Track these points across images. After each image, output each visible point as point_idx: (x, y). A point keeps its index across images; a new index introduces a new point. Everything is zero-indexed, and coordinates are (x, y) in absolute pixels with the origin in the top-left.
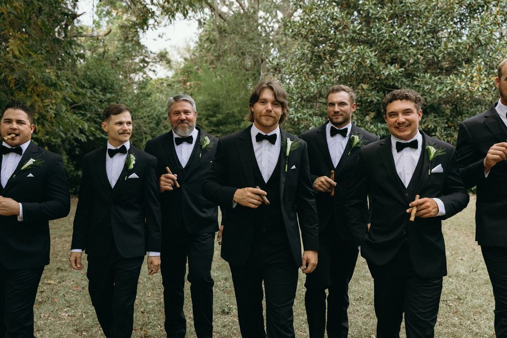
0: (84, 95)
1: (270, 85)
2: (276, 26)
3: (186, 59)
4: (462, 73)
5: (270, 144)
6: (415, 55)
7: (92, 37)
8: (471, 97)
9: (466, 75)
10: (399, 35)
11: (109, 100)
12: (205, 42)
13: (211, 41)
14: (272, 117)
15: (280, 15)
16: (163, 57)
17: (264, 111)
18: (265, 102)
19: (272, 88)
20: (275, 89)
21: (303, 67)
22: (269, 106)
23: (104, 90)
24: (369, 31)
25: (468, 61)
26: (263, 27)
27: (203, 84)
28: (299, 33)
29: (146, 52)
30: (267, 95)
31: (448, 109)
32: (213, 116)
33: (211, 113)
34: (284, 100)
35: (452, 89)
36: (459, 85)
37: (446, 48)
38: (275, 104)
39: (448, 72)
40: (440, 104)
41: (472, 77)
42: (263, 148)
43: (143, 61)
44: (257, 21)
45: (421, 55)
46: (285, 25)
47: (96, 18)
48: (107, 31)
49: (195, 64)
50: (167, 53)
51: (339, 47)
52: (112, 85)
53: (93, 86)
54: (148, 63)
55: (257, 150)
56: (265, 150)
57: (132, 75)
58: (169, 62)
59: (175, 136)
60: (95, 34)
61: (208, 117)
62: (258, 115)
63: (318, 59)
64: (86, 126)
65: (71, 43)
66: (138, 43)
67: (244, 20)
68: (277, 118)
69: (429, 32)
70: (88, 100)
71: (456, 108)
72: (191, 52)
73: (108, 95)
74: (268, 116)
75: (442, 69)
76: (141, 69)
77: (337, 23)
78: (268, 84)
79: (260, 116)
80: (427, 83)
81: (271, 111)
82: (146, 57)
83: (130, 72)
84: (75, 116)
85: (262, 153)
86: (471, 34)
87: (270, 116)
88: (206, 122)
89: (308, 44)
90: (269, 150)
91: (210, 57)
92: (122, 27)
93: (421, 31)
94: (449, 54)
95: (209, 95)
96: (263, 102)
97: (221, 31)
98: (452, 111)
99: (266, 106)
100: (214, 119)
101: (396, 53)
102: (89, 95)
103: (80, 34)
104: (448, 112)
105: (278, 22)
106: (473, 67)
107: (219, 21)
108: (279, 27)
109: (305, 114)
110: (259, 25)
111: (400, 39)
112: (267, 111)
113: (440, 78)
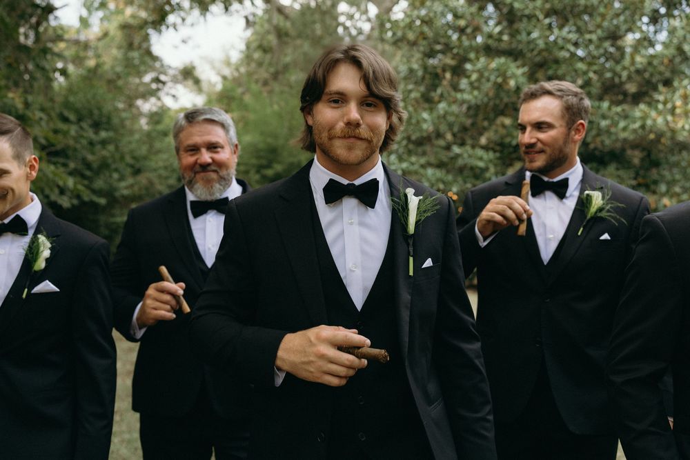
0: (66, 133)
1: (353, 53)
2: (366, 27)
3: (224, 78)
4: (658, 101)
5: (362, 208)
6: (585, 73)
7: (77, 42)
8: (673, 138)
9: (665, 103)
10: (560, 42)
11: (104, 143)
12: (255, 50)
13: (265, 49)
14: (361, 139)
15: (373, 10)
16: (188, 74)
17: (341, 125)
18: (340, 99)
19: (356, 63)
20: (365, 63)
21: (410, 91)
22: (353, 112)
23: (97, 126)
24: (512, 36)
25: (668, 83)
26: (346, 28)
27: (252, 116)
28: (403, 39)
29: (162, 66)
30: (345, 80)
31: (636, 157)
32: (269, 166)
33: (264, 162)
34: (392, 93)
35: (643, 127)
36: (654, 120)
37: (633, 62)
38: (369, 105)
39: (637, 99)
40: (623, 150)
41: (674, 108)
42: (346, 219)
43: (157, 80)
44: (336, 18)
45: (595, 72)
46: (382, 25)
47: (84, 13)
48: (100, 34)
49: (240, 85)
50: (194, 68)
51: (466, 60)
52: (109, 118)
53: (80, 119)
54: (164, 83)
55: (331, 223)
56: (351, 224)
57: (139, 102)
58: (197, 82)
59: (191, 197)
60: (82, 38)
61: (259, 168)
62: (325, 135)
63: (434, 78)
64: (71, 182)
65: (45, 51)
66: (149, 53)
67: (317, 17)
68: (375, 140)
69: (606, 38)
70: (71, 142)
71: (649, 155)
72: (234, 67)
73: (103, 134)
74: (349, 137)
75: (625, 94)
76: (154, 93)
77: (462, 23)
78: (346, 52)
79: (331, 138)
80: (604, 117)
81: (358, 125)
82: (161, 73)
83: (137, 98)
84: (52, 167)
85: (342, 233)
86: (671, 41)
87: (355, 137)
88: (257, 177)
89: (418, 56)
90: (361, 224)
91: (264, 74)
92: (125, 27)
93: (594, 37)
94: (638, 72)
95: (262, 133)
96: (336, 101)
97: (281, 34)
98: (642, 160)
99: (345, 109)
100: (270, 172)
101: (556, 70)
102: (73, 133)
103: (59, 38)
104: (636, 161)
105: (369, 20)
106: (674, 92)
107: (277, 19)
108: (372, 29)
109: (413, 164)
110: (339, 24)
111: (562, 48)
112: (349, 124)
113: (623, 110)
